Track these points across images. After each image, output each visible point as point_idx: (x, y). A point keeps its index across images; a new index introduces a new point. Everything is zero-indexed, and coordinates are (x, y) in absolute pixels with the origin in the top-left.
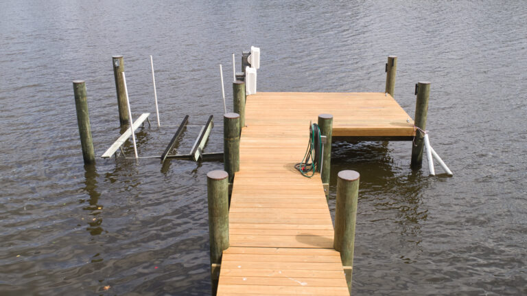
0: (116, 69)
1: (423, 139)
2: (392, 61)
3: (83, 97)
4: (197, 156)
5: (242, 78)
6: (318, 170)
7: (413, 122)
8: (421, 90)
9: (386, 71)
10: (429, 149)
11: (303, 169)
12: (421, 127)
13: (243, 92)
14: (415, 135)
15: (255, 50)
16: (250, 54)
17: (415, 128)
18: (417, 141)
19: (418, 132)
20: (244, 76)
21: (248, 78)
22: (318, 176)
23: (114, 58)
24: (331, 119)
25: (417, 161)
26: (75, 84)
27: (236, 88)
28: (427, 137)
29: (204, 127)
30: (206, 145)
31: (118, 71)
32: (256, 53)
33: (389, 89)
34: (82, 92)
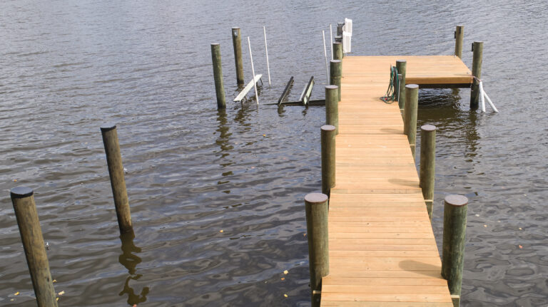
0: (235, 38)
1: (478, 86)
2: (459, 29)
3: (218, 55)
4: (305, 101)
5: (340, 40)
6: (396, 100)
7: (470, 73)
8: (476, 48)
9: (455, 37)
10: (483, 93)
11: (386, 100)
12: (477, 76)
13: (341, 50)
14: (472, 82)
15: (349, 22)
16: (344, 24)
17: (472, 77)
18: (474, 86)
19: (474, 80)
20: (342, 38)
21: (344, 40)
22: (397, 103)
23: (233, 29)
24: (405, 63)
25: (474, 104)
26: (213, 46)
27: (336, 48)
28: (481, 84)
29: (307, 84)
30: (310, 95)
31: (237, 40)
32: (349, 23)
33: (457, 53)
34: (218, 52)
